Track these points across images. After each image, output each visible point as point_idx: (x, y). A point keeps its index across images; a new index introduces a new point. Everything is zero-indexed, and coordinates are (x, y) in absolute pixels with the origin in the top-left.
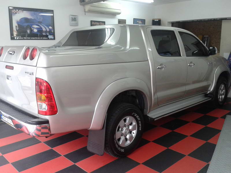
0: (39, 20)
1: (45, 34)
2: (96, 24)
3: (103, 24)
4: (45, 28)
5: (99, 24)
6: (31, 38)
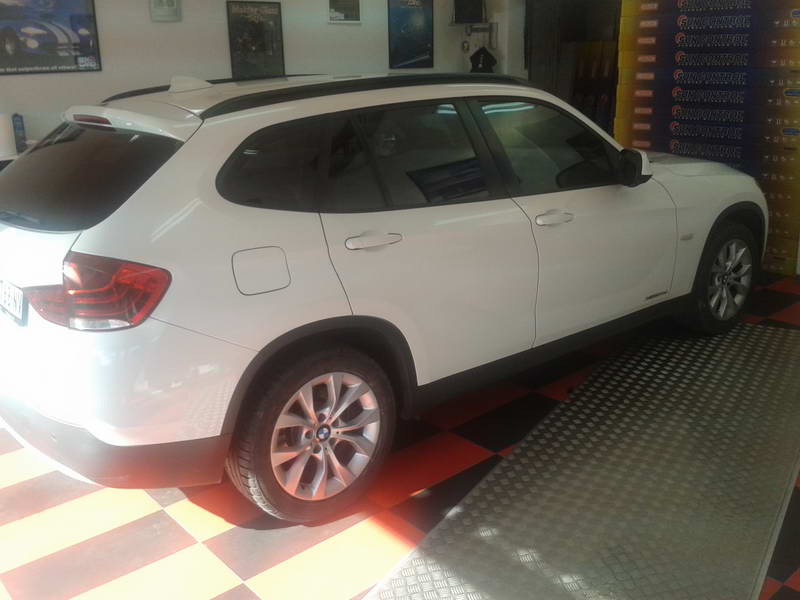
0: (43, 10)
1: (67, 54)
2: (246, 14)
3: (274, 11)
4: (66, 34)
5: (258, 12)
6: (20, 70)
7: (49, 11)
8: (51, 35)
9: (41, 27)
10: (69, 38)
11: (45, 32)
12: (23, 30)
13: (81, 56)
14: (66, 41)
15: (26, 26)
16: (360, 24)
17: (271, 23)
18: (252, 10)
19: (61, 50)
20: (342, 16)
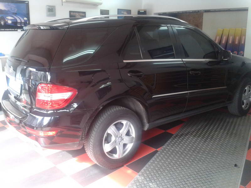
0: (13, 12)
1: (20, 25)
2: (75, 15)
3: (83, 15)
5: (79, 15)
6: (5, 30)
7: (15, 12)
8: (15, 19)
9: (13, 17)
13: (25, 26)
14: (20, 21)
15: (8, 16)
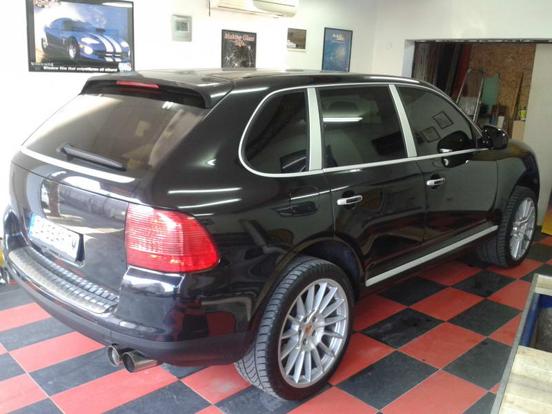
0: (97, 26)
1: (111, 60)
2: (234, 40)
3: (251, 39)
4: (113, 45)
5: (242, 39)
6: (78, 69)
7: (103, 27)
8: (102, 44)
9: (96, 38)
10: (114, 48)
11: (98, 42)
12: (83, 40)
13: (121, 62)
14: (112, 50)
15: (85, 37)
16: (304, 52)
17: (249, 47)
18: (238, 37)
19: (109, 56)
20: (294, 45)
